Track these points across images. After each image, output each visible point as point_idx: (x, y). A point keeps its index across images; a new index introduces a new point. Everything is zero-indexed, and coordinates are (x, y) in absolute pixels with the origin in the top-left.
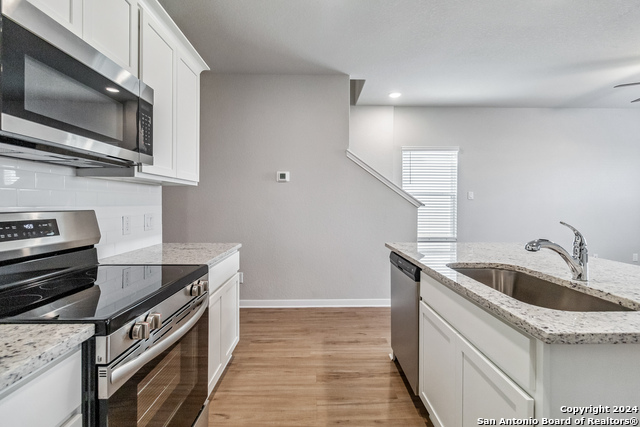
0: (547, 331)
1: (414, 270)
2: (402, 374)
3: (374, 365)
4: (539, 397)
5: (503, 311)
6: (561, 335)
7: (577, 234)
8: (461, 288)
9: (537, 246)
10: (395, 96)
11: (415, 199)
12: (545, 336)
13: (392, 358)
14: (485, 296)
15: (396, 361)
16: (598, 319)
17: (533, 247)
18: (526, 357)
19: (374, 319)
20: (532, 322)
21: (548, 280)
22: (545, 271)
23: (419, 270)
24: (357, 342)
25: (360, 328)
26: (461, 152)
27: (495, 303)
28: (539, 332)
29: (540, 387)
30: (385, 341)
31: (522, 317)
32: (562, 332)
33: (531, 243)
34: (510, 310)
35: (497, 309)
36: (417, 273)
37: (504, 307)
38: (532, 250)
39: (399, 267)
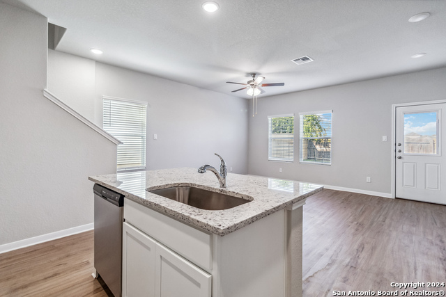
0: (222, 228)
1: (117, 198)
2: (105, 287)
3: (75, 291)
4: (215, 273)
5: (193, 219)
6: (228, 228)
7: (222, 161)
8: (160, 207)
9: (204, 169)
10: (97, 52)
11: (115, 139)
12: (221, 232)
13: (94, 275)
14: (178, 210)
15: (99, 278)
16: (240, 211)
17: (202, 170)
18: (207, 248)
19: (75, 246)
20: (211, 223)
21: (208, 189)
22: (206, 184)
23: (122, 197)
24: (56, 275)
25: (60, 259)
26: (149, 105)
27: (187, 214)
28: (217, 230)
29: (215, 266)
30: (88, 263)
31: (205, 221)
32: (228, 225)
33: (201, 168)
34: (197, 218)
35: (188, 218)
36: (120, 200)
37: (192, 217)
38: (202, 173)
39: (103, 197)
